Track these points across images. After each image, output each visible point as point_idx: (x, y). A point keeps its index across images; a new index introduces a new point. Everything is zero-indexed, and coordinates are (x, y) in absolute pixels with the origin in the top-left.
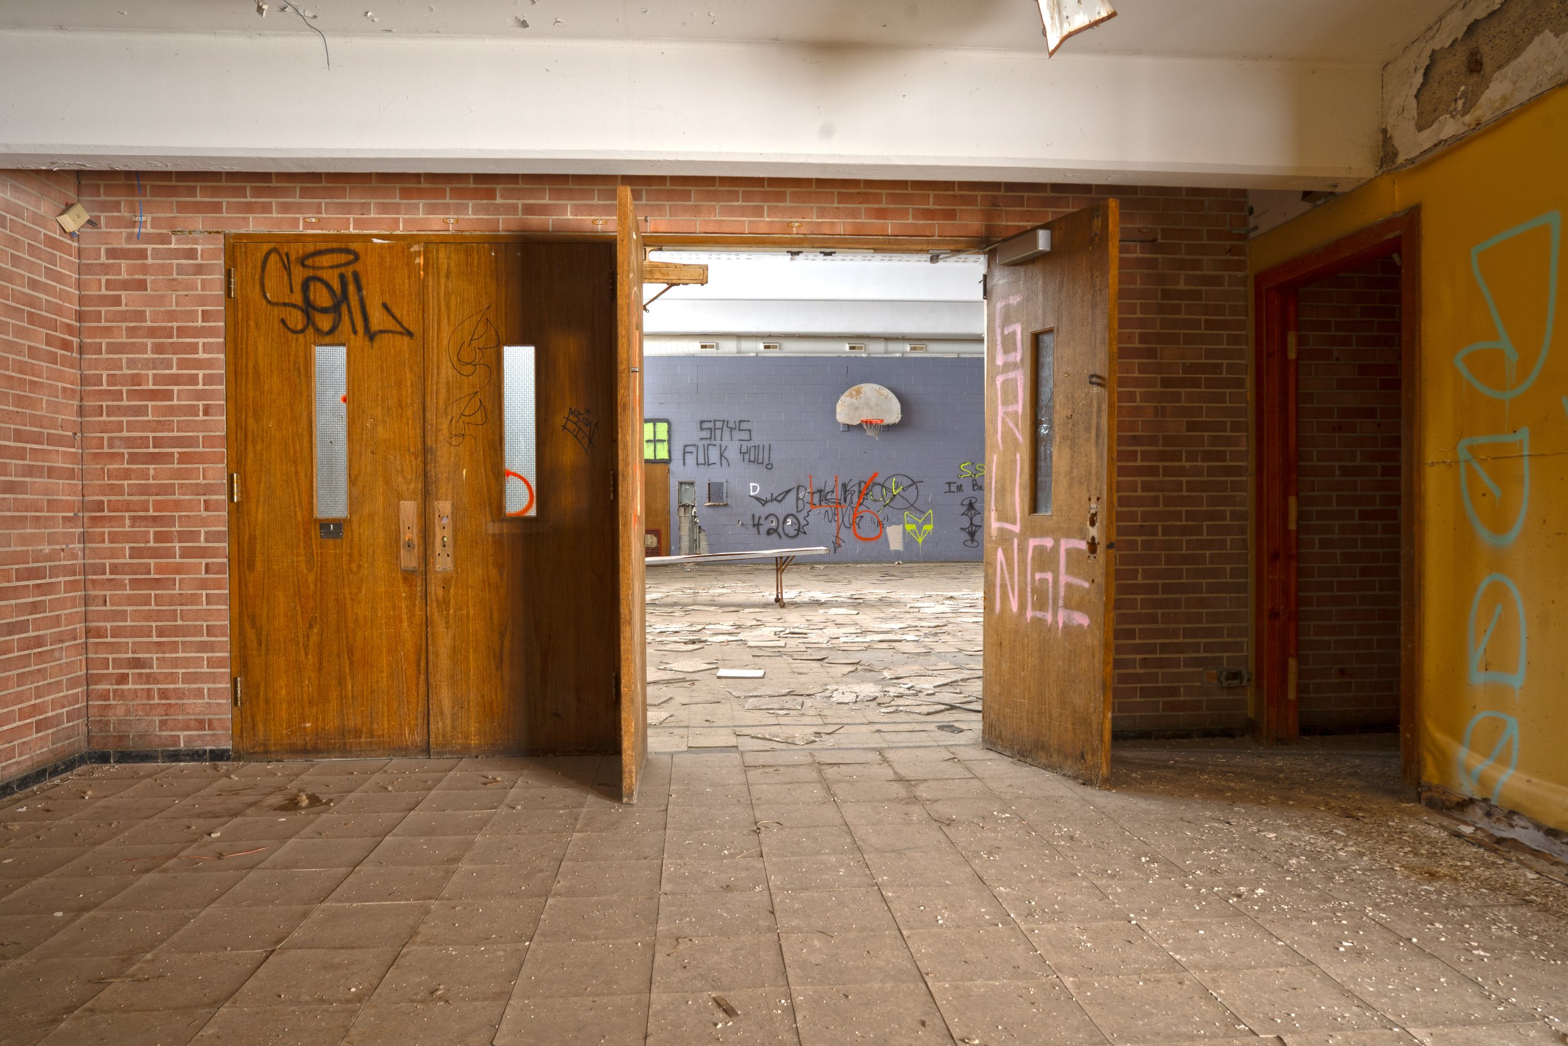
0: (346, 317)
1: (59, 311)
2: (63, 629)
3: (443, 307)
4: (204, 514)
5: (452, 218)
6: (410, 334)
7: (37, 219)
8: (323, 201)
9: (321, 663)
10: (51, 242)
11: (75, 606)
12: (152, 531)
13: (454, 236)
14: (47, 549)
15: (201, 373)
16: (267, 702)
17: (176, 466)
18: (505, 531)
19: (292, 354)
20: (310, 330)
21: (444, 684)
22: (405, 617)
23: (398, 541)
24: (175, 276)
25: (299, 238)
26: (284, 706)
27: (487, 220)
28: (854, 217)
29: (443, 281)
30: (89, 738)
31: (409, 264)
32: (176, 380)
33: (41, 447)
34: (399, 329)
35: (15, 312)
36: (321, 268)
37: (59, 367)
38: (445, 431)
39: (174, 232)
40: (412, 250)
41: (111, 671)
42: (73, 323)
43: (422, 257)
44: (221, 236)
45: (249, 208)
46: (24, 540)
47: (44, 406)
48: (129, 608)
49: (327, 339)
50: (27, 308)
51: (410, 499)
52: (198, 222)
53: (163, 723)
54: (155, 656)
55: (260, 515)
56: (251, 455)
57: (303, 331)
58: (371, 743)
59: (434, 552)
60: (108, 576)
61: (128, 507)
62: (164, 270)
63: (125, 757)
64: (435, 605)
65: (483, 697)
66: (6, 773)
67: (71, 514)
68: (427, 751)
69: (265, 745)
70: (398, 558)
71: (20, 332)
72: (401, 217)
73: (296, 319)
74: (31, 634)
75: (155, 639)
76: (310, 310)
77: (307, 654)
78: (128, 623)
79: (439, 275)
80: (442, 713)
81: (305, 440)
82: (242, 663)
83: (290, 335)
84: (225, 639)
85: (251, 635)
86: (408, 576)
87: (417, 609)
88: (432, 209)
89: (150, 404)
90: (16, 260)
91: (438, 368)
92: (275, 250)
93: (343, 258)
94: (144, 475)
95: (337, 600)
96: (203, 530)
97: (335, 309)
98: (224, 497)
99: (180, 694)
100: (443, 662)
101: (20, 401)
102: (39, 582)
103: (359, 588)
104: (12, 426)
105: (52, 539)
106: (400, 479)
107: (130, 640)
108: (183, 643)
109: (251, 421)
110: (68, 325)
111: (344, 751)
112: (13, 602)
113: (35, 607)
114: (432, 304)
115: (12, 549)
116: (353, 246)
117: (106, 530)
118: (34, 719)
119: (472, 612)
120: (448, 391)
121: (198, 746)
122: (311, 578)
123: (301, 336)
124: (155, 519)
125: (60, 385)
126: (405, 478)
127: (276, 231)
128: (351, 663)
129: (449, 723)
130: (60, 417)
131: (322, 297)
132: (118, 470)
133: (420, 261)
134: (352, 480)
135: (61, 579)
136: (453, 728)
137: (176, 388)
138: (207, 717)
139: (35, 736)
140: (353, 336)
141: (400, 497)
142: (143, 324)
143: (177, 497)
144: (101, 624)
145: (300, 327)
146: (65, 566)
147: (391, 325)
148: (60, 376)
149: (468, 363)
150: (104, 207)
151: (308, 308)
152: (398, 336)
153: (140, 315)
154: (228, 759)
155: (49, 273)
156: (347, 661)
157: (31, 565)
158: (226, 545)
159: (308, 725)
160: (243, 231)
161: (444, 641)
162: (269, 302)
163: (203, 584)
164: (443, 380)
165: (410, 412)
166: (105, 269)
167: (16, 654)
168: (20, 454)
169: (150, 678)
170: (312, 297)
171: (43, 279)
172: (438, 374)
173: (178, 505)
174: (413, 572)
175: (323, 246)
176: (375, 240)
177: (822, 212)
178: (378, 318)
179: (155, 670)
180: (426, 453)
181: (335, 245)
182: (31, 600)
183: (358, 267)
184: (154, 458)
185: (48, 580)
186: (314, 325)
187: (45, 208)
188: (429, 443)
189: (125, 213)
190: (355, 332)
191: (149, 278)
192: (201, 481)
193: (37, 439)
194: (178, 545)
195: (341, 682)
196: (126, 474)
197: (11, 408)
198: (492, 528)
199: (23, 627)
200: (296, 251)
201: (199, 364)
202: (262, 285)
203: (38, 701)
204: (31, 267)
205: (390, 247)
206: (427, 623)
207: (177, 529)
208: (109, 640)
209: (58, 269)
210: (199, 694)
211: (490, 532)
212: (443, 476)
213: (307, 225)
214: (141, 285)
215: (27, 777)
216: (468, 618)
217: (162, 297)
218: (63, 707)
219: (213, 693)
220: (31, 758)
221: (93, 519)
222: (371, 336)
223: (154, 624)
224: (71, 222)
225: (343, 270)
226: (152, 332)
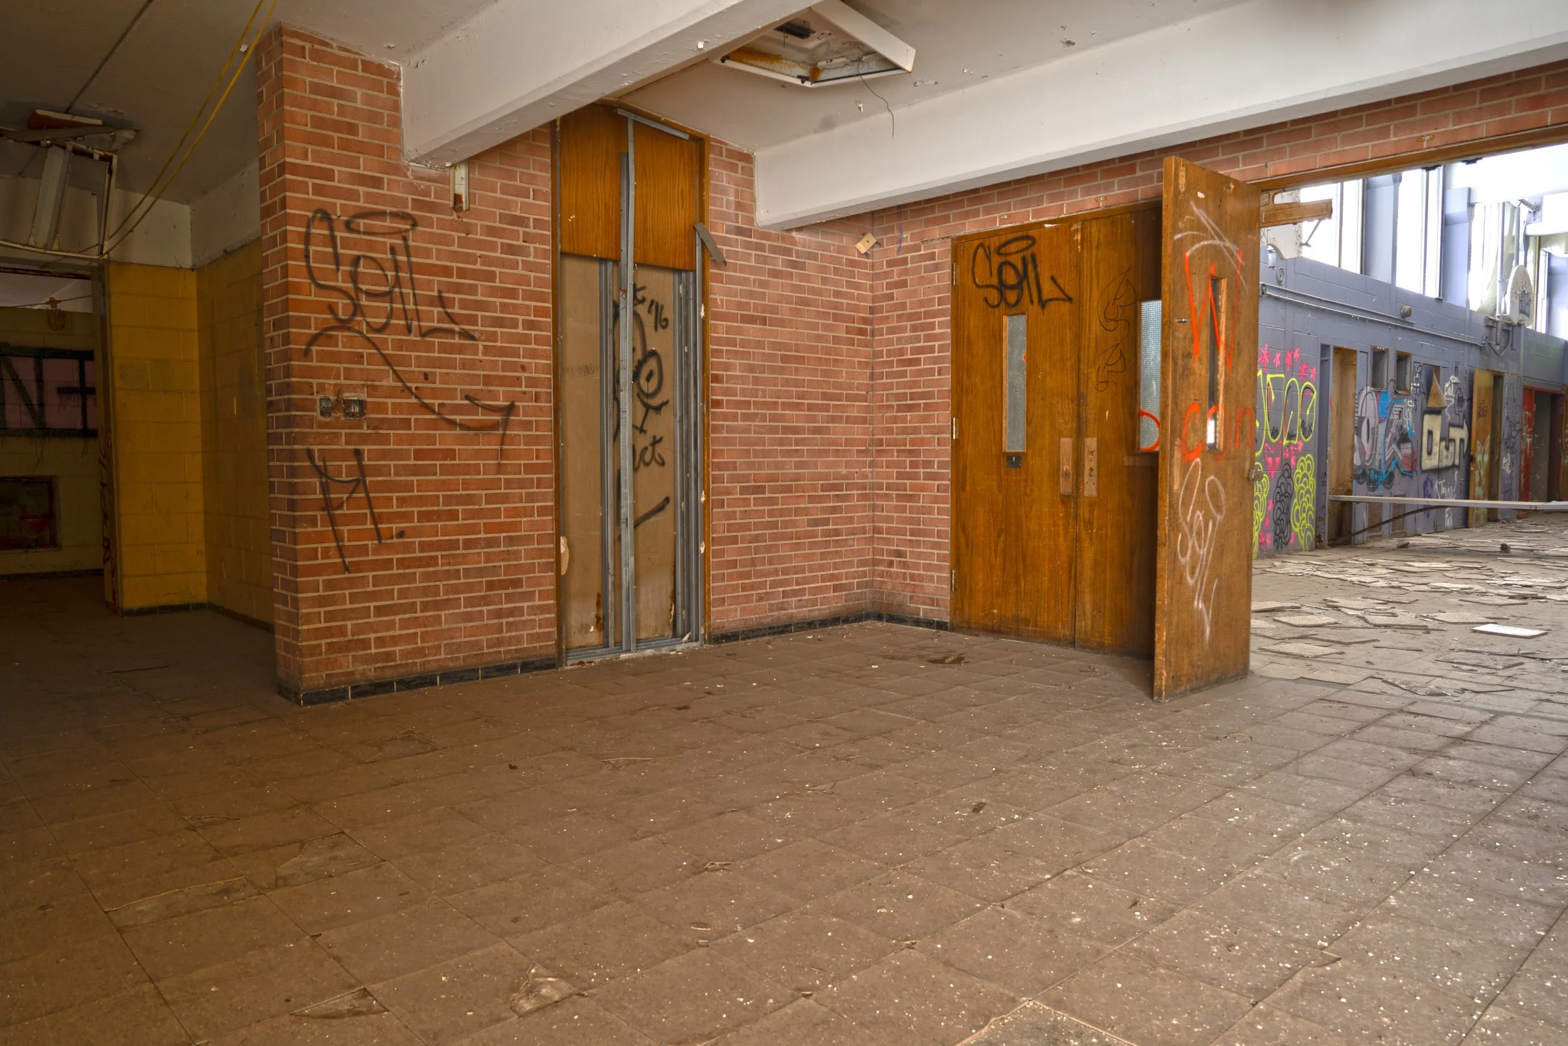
0: (1026, 292)
1: (856, 308)
2: (855, 526)
3: (1094, 275)
4: (937, 448)
5: (1101, 196)
6: (1070, 300)
7: (840, 250)
8: (1012, 200)
9: (1004, 565)
10: (852, 263)
11: (865, 511)
12: (908, 460)
13: (1103, 211)
14: (844, 471)
15: (936, 344)
16: (971, 590)
17: (922, 413)
18: (1137, 464)
19: (991, 323)
20: (1003, 305)
21: (1087, 590)
22: (1061, 532)
23: (1058, 471)
24: (923, 274)
25: (997, 233)
26: (981, 595)
27: (1129, 192)
28: (1502, 114)
29: (1094, 252)
30: (873, 603)
31: (1071, 242)
32: (922, 350)
33: (841, 403)
34: (1062, 296)
35: (825, 315)
36: (1010, 254)
37: (856, 347)
38: (1094, 379)
39: (923, 242)
40: (1072, 229)
41: (885, 558)
42: (868, 315)
43: (1079, 234)
44: (949, 240)
45: (966, 216)
46: (827, 465)
47: (844, 375)
48: (895, 515)
49: (1014, 311)
50: (832, 311)
51: (1068, 437)
52: (936, 232)
53: (912, 597)
54: (908, 549)
55: (969, 449)
56: (964, 404)
57: (998, 306)
58: (1035, 631)
59: (1083, 480)
60: (885, 491)
61: (896, 443)
62: (916, 270)
63: (892, 619)
64: (1082, 524)
65: (1115, 605)
66: (811, 614)
67: (864, 448)
68: (1072, 644)
69: (968, 622)
70: (1058, 484)
71: (827, 327)
72: (1065, 203)
73: (994, 297)
74: (831, 527)
75: (909, 538)
76: (1003, 289)
77: (996, 557)
78: (894, 525)
79: (1091, 247)
80: (1084, 614)
81: (999, 390)
82: (957, 561)
83: (990, 309)
84: (947, 541)
85: (962, 540)
86: (1065, 499)
87: (1070, 527)
88: (1087, 192)
89: (909, 369)
90: (824, 281)
91: (1090, 326)
92: (981, 245)
93: (1024, 244)
94: (904, 420)
95: (1016, 516)
96: (936, 460)
97: (1019, 286)
98: (949, 436)
99: (921, 578)
100: (1087, 573)
101: (826, 373)
102: (837, 493)
103: (1031, 507)
104: (820, 390)
105: (848, 465)
106: (1061, 421)
107: (896, 537)
108: (924, 541)
109: (965, 377)
110: (863, 318)
111: (1018, 635)
112: (819, 505)
113: (834, 510)
114: (1086, 272)
115: (819, 470)
116: (1032, 233)
117: (884, 459)
118: (832, 583)
119: (1109, 532)
120: (1097, 344)
121: (930, 617)
122: (1000, 498)
123: (997, 310)
124: (910, 451)
125: (856, 359)
126: (1064, 419)
127: (982, 230)
128: (1024, 566)
129: (1089, 623)
130: (856, 382)
131: (1011, 278)
132: (891, 417)
133: (1078, 237)
134: (1029, 422)
135: (855, 492)
136: (1092, 627)
137: (922, 356)
138: (936, 597)
139: (832, 594)
140: (1030, 306)
141: (1061, 435)
142: (905, 312)
143: (922, 435)
144: (881, 525)
145: (996, 303)
146: (858, 483)
147: (1057, 293)
148: (857, 354)
149: (1112, 320)
150: (887, 231)
151: (1002, 287)
152: (1062, 302)
153: (903, 306)
154: (946, 629)
155: (850, 285)
156: (1021, 564)
157: (832, 482)
158: (949, 471)
159: (995, 611)
160: (962, 234)
161: (1088, 555)
162: (977, 286)
163: (936, 500)
164: (1093, 336)
165: (1069, 364)
166: (887, 275)
167: (820, 539)
168: (826, 408)
169: (905, 565)
170: (1004, 278)
171: (845, 290)
172: (1090, 331)
173: (922, 442)
174: (1068, 496)
175: (1011, 236)
176: (1047, 226)
177: (1459, 118)
178: (1048, 290)
179: (908, 560)
180: (1079, 399)
181: (1020, 234)
182: (832, 504)
183: (1034, 249)
184: (910, 408)
185: (844, 492)
186: (1005, 300)
187: (846, 241)
188: (1082, 390)
189: (897, 234)
190: (1032, 302)
191: (909, 278)
192: (936, 424)
193: (838, 398)
194: (922, 470)
195: (1017, 581)
196: (895, 420)
197: (820, 379)
198: (1127, 461)
199: (826, 522)
200: (994, 242)
201: (935, 337)
202: (973, 273)
203: (835, 572)
204: (836, 283)
205: (1057, 229)
206: (1077, 539)
207: (922, 459)
208: (884, 536)
209: (856, 280)
210: (931, 579)
211: (1126, 464)
212: (1091, 417)
213: (1002, 221)
214: (903, 284)
215: (826, 620)
216: (1107, 537)
217: (915, 290)
218: (854, 578)
219: (940, 579)
220: (830, 608)
221: (878, 451)
222: (1043, 304)
223: (908, 527)
224: (863, 247)
225: (1024, 253)
226: (910, 317)
